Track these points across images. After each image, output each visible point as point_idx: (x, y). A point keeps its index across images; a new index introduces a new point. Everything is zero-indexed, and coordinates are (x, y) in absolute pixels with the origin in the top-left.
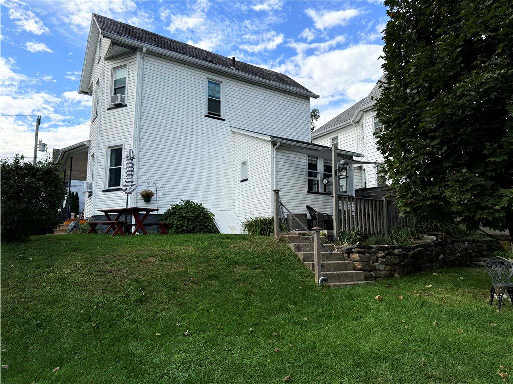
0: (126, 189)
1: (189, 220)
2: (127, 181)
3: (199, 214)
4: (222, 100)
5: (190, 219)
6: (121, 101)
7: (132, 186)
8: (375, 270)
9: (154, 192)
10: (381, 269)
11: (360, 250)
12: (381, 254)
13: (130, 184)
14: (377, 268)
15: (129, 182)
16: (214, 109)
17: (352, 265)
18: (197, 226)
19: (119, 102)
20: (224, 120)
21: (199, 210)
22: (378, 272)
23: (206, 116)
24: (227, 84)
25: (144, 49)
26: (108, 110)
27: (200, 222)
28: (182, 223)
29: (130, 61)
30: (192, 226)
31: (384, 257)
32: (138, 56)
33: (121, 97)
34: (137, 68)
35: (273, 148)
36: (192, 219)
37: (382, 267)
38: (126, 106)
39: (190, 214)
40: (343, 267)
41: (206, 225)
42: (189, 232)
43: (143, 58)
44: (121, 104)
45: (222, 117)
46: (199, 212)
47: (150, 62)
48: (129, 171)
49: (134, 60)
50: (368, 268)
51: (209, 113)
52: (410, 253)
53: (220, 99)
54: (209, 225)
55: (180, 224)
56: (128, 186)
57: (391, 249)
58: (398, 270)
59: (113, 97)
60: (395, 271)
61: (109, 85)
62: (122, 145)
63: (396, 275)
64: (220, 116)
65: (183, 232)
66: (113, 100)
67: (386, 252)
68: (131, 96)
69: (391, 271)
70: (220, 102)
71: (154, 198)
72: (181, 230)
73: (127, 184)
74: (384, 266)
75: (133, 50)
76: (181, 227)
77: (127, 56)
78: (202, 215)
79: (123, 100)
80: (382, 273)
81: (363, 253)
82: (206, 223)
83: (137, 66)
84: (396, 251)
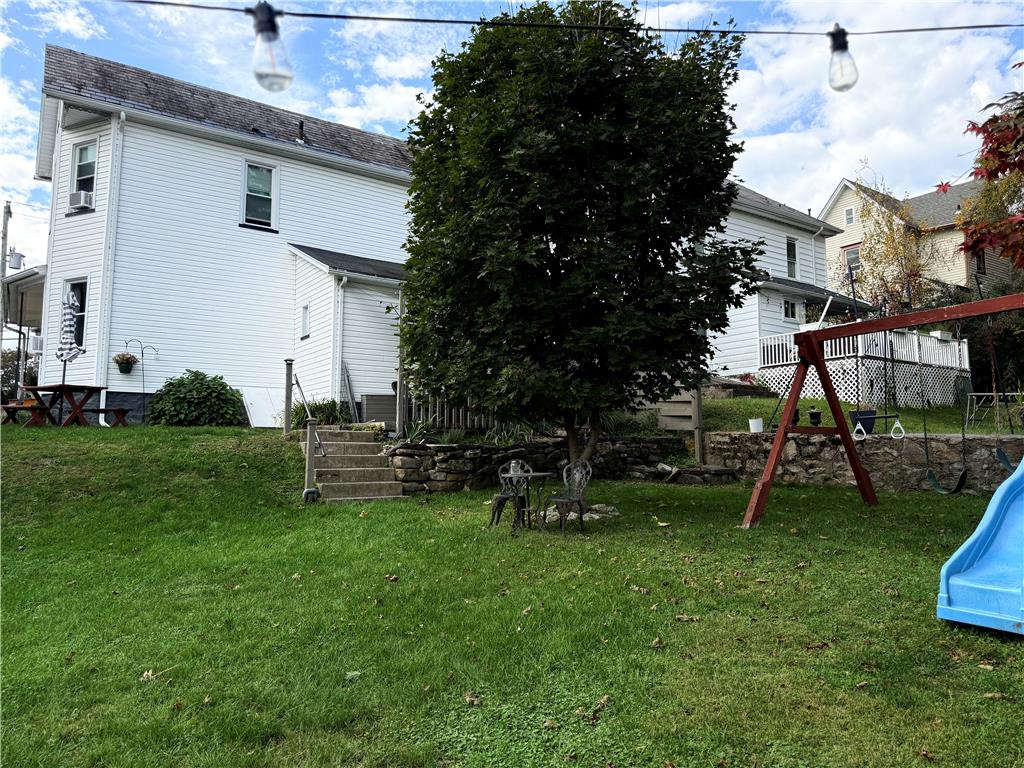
0: (62, 355)
1: (190, 403)
2: (64, 341)
3: (210, 394)
4: (274, 196)
5: (193, 402)
6: (86, 202)
7: (71, 349)
8: (428, 479)
9: (138, 356)
10: (438, 478)
11: (405, 451)
12: (441, 456)
13: (68, 346)
14: (432, 477)
15: (66, 343)
16: (258, 213)
17: (392, 473)
18: (204, 413)
19: (82, 204)
20: (277, 232)
21: (209, 388)
22: (434, 483)
23: (240, 225)
24: (283, 168)
25: (123, 115)
26: (67, 216)
27: (211, 406)
28: (178, 408)
29: (102, 134)
30: (194, 414)
31: (443, 461)
32: (114, 125)
33: (86, 195)
34: (110, 147)
35: (338, 284)
36: (196, 401)
37: (441, 476)
38: (93, 211)
39: (195, 393)
40: (376, 475)
41: (221, 412)
42: (191, 423)
43: (122, 130)
44: (87, 208)
45: (272, 227)
46: (209, 391)
47: (135, 135)
48: (66, 326)
49: (108, 132)
50: (415, 476)
51: (247, 220)
52: (495, 456)
53: (268, 194)
54: (226, 412)
55: (175, 410)
56: (65, 349)
57: (460, 449)
58: (470, 481)
59: (73, 195)
60: (464, 482)
61: (69, 173)
62: (86, 278)
63: (466, 488)
64: (269, 225)
65: (180, 423)
66: (74, 199)
67: (449, 454)
68: (101, 194)
69: (457, 481)
70: (270, 200)
71: (138, 366)
72: (176, 420)
73: (63, 347)
74: (443, 475)
75: (106, 116)
76: (177, 415)
77: (96, 125)
78: (214, 395)
79: (89, 200)
80: (440, 484)
81: (411, 456)
82: (222, 408)
83: (111, 142)
84: (468, 453)
